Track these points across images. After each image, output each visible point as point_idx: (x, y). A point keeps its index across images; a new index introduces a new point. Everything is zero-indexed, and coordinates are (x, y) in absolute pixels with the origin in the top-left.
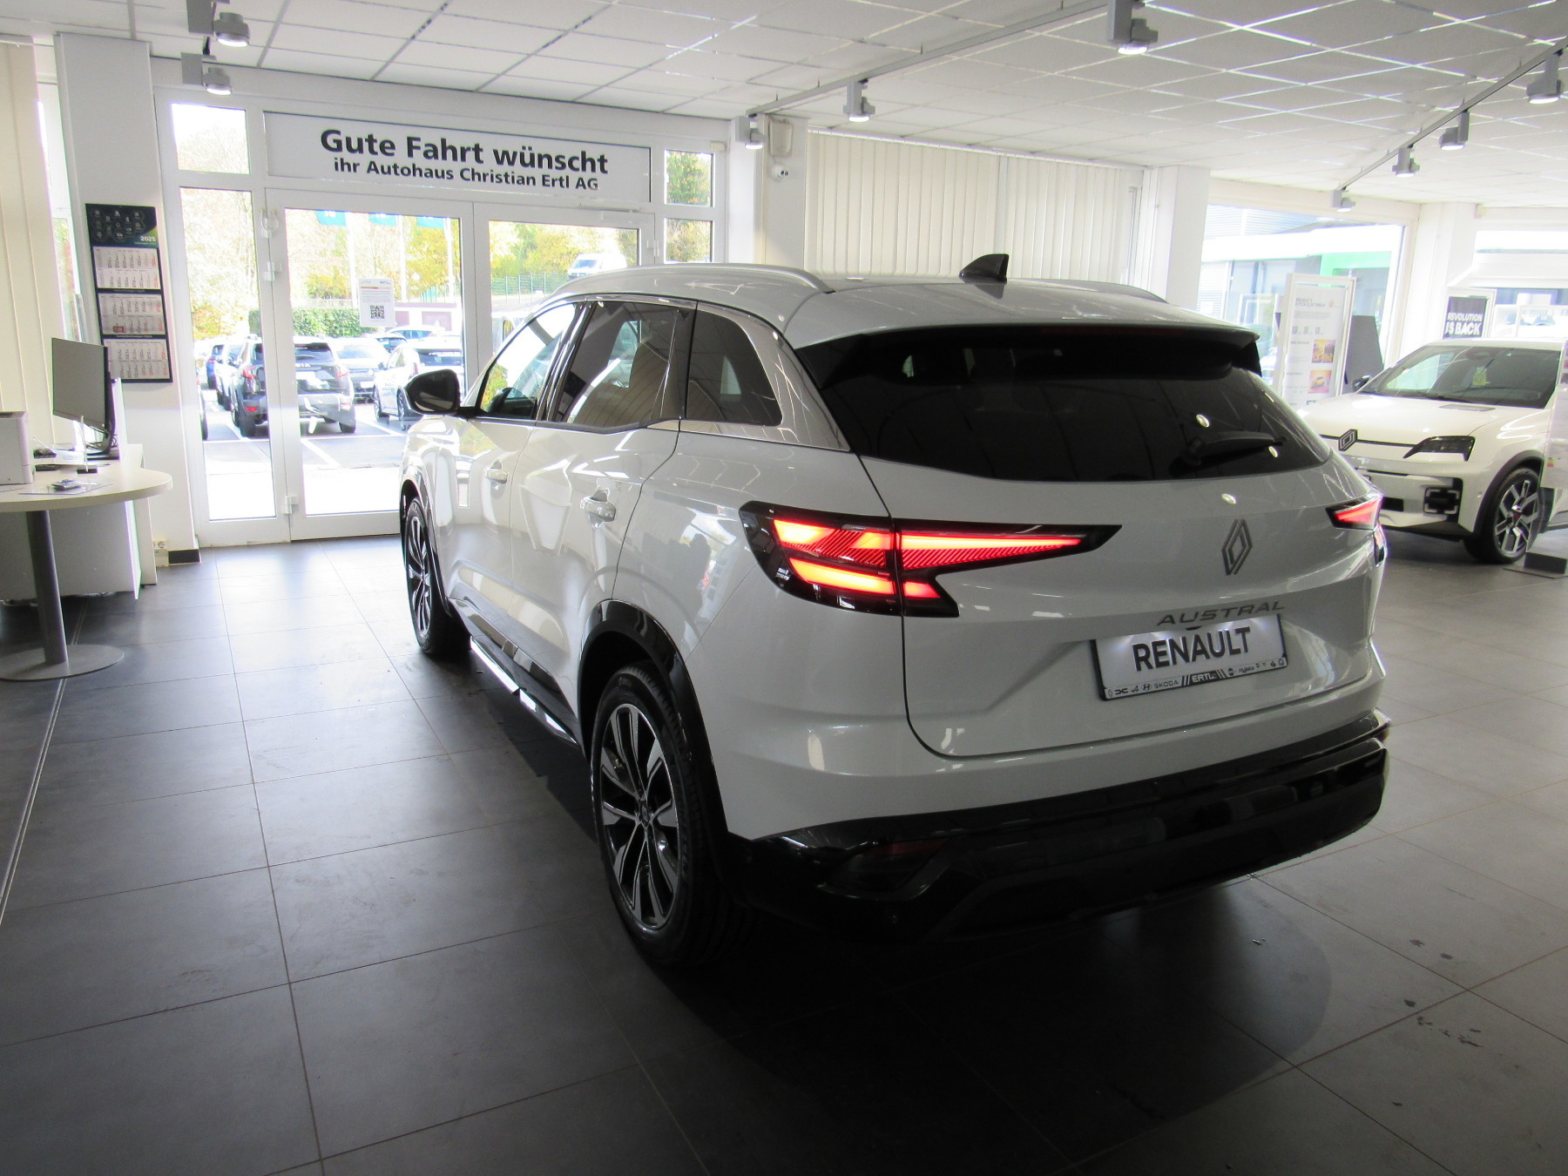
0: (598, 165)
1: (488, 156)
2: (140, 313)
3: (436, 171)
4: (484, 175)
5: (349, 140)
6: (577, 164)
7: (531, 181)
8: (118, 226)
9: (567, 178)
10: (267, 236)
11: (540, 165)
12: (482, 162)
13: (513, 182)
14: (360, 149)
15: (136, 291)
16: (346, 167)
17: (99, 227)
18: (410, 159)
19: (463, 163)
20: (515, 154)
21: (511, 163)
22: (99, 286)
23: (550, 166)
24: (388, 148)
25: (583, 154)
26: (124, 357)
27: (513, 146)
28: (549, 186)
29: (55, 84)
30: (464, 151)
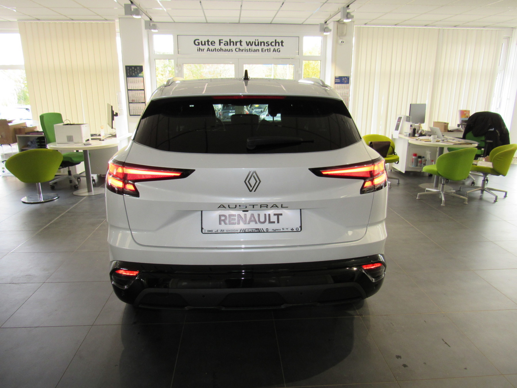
0: (280, 44)
1: (244, 43)
2: (139, 96)
3: (228, 50)
4: (243, 50)
5: (202, 42)
6: (273, 44)
7: (258, 51)
8: (133, 71)
9: (270, 49)
10: (177, 72)
11: (261, 45)
12: (242, 46)
13: (252, 51)
14: (205, 44)
15: (138, 90)
16: (201, 50)
17: (129, 72)
18: (220, 46)
19: (236, 46)
20: (253, 42)
21: (251, 45)
22: (128, 89)
23: (264, 45)
24: (213, 43)
25: (276, 40)
26: (134, 109)
27: (252, 40)
28: (264, 52)
29: (119, 32)
30: (236, 42)
